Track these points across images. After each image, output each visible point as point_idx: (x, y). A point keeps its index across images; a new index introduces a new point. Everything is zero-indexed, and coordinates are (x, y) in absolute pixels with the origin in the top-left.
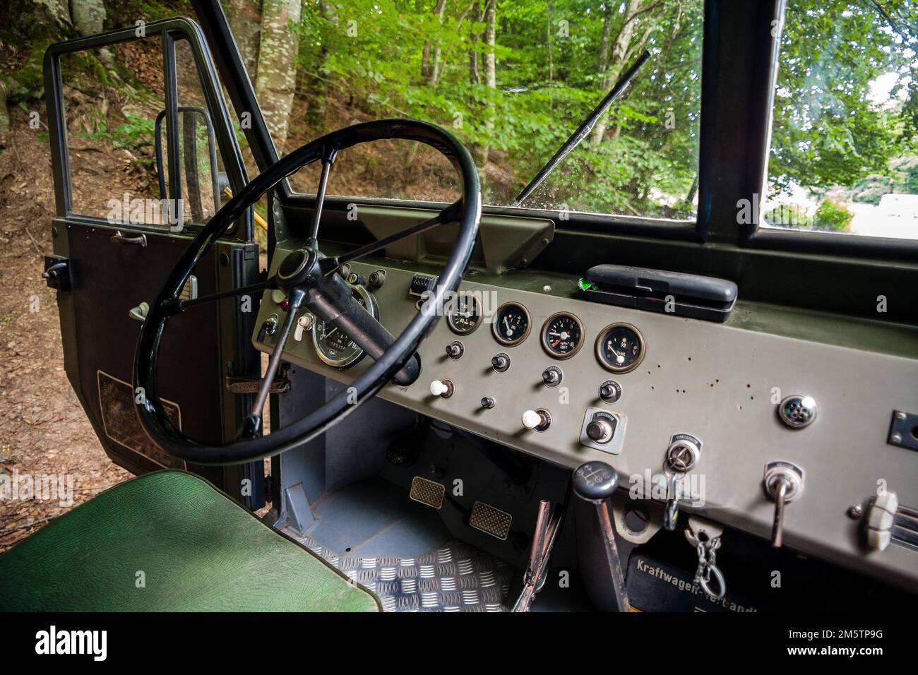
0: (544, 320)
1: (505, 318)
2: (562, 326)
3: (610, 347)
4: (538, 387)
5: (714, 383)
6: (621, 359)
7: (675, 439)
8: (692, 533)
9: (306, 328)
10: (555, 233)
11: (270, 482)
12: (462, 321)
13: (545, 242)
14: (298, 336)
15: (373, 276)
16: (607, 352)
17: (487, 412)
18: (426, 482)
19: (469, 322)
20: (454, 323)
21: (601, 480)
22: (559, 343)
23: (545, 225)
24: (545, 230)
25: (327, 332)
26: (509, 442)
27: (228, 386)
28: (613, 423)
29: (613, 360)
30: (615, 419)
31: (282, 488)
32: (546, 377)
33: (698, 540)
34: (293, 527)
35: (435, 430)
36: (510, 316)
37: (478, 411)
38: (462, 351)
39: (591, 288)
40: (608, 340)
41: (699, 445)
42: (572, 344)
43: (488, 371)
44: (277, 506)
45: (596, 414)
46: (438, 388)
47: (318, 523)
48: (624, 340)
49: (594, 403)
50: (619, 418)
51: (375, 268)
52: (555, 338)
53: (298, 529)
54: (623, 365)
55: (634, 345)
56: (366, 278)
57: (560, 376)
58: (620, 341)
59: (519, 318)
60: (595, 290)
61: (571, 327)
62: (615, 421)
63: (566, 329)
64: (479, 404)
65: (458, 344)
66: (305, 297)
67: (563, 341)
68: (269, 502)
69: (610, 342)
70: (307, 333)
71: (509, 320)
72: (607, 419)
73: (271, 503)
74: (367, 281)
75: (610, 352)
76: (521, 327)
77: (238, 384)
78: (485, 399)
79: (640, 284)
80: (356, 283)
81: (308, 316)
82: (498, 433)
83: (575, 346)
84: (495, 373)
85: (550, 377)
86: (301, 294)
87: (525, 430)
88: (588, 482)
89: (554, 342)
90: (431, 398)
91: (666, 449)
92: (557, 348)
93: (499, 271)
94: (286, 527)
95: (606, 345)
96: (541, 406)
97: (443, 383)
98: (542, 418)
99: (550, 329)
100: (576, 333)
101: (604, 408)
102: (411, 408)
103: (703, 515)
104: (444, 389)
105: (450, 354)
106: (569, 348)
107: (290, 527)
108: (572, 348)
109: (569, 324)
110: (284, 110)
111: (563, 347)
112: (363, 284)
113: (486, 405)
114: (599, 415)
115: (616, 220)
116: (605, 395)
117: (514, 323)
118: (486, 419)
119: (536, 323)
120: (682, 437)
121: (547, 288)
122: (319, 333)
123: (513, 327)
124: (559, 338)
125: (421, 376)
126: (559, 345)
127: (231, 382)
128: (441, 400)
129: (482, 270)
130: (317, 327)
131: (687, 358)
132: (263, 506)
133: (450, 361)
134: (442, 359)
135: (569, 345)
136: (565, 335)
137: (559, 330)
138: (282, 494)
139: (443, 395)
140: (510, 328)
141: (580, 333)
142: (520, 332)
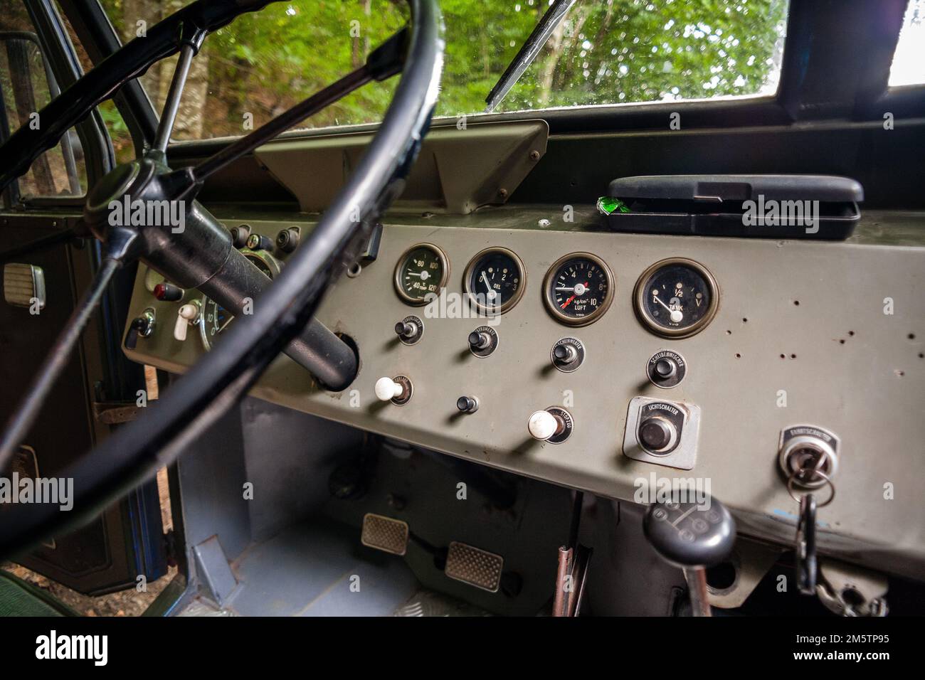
0: (545, 270)
1: (484, 273)
2: (574, 275)
3: (656, 299)
4: (546, 371)
5: (845, 336)
6: (677, 315)
7: (788, 435)
8: (830, 591)
9: (191, 320)
10: (550, 141)
11: (172, 540)
12: (416, 285)
13: (534, 156)
14: (180, 332)
15: (282, 235)
16: (653, 307)
17: (466, 419)
18: (382, 520)
19: (427, 286)
20: (405, 289)
21: (704, 527)
22: (572, 302)
23: (534, 128)
24: (534, 136)
25: (220, 324)
26: (506, 463)
27: (96, 415)
28: (678, 420)
29: (665, 317)
30: (680, 413)
31: (188, 547)
32: (559, 355)
33: (843, 602)
34: (207, 597)
35: (390, 448)
36: (491, 270)
37: (453, 419)
38: (420, 329)
39: (618, 210)
40: (652, 288)
41: (833, 443)
42: (593, 302)
43: (463, 356)
44: (184, 570)
45: (647, 407)
46: (388, 388)
47: (241, 588)
48: (679, 286)
49: (642, 389)
50: (687, 409)
51: (285, 224)
52: (564, 295)
53: (214, 600)
54: (681, 324)
55: (696, 292)
56: (272, 240)
57: (580, 352)
58: (672, 288)
59: (505, 271)
60: (625, 212)
61: (590, 275)
62: (681, 415)
63: (581, 278)
64: (453, 408)
65: (414, 320)
66: (136, 240)
67: (578, 298)
68: (173, 566)
69: (655, 292)
70: (193, 328)
71: (489, 275)
72: (666, 414)
73: (176, 568)
74: (274, 244)
75: (659, 306)
76: (508, 284)
77: (110, 411)
78: (463, 400)
79: (700, 194)
80: (257, 248)
81: (195, 305)
82: (486, 451)
83: (598, 304)
84: (475, 359)
85: (566, 355)
86: (130, 236)
87: (532, 442)
88: (681, 533)
89: (564, 301)
90: (377, 406)
91: (774, 453)
92: (570, 309)
93: (467, 210)
94: (198, 598)
95: (650, 297)
96: (554, 403)
97: (395, 381)
98: (558, 421)
99: (556, 282)
100: (599, 281)
101: (659, 395)
102: (348, 423)
103: (856, 561)
104: (397, 390)
105: (403, 336)
106: (590, 309)
107: (203, 598)
108: (593, 308)
109: (585, 271)
110: (197, 101)
111: (580, 308)
112: (269, 249)
113: (465, 408)
114: (651, 408)
115: (644, 108)
116: (659, 375)
117: (497, 280)
118: (466, 431)
119: (533, 275)
120: (801, 431)
121: (543, 222)
122: (209, 326)
123: (497, 286)
124: (572, 293)
125: (361, 372)
126: (572, 305)
127: (101, 409)
128: (393, 407)
129: (441, 211)
130: (206, 318)
131: (791, 303)
132: (165, 572)
133: (403, 347)
134: (392, 345)
135: (588, 304)
136: (581, 289)
137: (570, 283)
138: (189, 554)
139: (397, 400)
140: (493, 288)
141: (606, 283)
142: (509, 293)
